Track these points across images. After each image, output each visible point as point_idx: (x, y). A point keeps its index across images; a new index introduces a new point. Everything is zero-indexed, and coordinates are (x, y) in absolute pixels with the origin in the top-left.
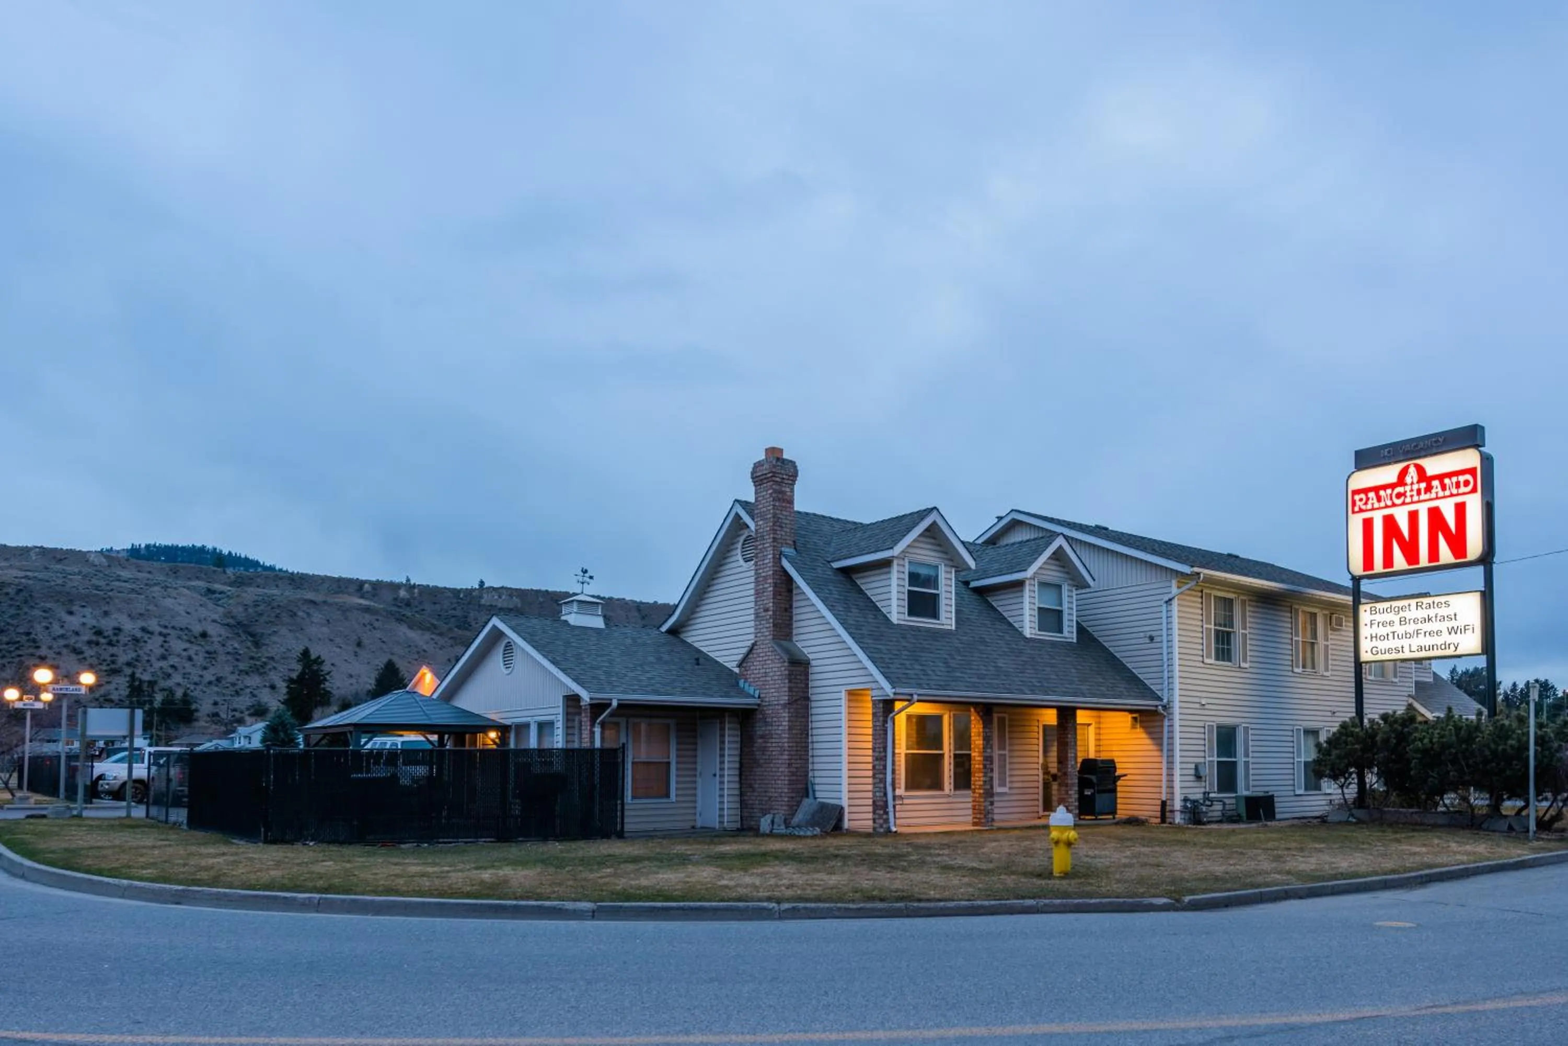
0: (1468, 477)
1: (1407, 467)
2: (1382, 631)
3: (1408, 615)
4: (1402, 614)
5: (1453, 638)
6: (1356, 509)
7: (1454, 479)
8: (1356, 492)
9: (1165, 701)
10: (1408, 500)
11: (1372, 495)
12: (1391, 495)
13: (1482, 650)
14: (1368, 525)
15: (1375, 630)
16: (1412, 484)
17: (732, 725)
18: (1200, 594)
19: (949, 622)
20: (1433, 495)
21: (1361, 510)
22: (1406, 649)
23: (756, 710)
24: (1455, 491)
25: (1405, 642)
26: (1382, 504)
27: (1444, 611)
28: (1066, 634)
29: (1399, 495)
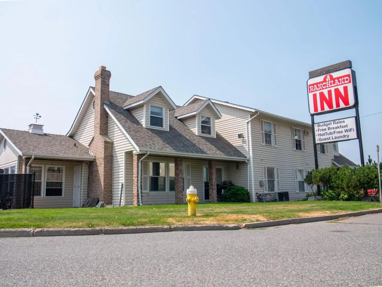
0: (347, 78)
1: (327, 76)
2: (322, 132)
3: (330, 126)
4: (329, 126)
5: (347, 134)
6: (311, 91)
7: (343, 79)
8: (310, 85)
9: (248, 158)
10: (327, 87)
11: (315, 86)
12: (322, 85)
13: (357, 136)
14: (315, 96)
15: (320, 132)
16: (329, 81)
17: (85, 168)
18: (259, 120)
19: (166, 128)
20: (336, 85)
21: (312, 91)
22: (331, 138)
23: (94, 161)
24: (343, 83)
25: (330, 136)
26: (319, 89)
27: (343, 124)
28: (212, 135)
29: (324, 85)
